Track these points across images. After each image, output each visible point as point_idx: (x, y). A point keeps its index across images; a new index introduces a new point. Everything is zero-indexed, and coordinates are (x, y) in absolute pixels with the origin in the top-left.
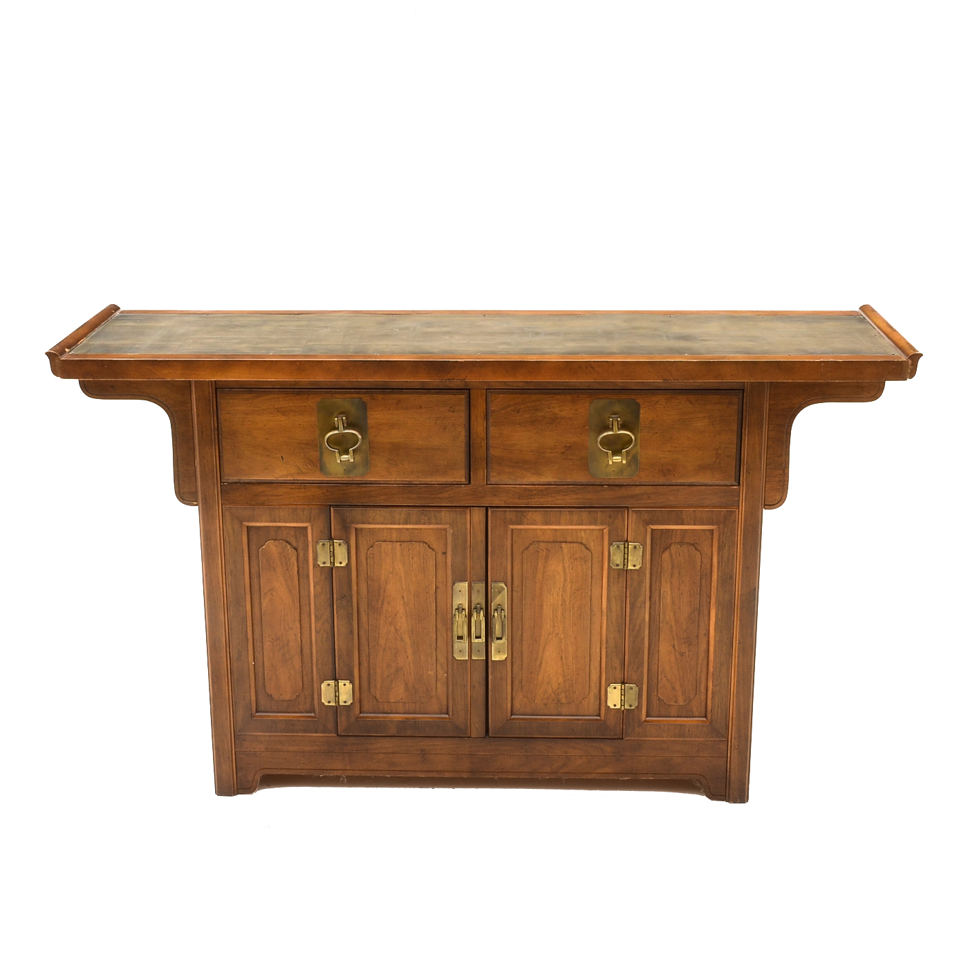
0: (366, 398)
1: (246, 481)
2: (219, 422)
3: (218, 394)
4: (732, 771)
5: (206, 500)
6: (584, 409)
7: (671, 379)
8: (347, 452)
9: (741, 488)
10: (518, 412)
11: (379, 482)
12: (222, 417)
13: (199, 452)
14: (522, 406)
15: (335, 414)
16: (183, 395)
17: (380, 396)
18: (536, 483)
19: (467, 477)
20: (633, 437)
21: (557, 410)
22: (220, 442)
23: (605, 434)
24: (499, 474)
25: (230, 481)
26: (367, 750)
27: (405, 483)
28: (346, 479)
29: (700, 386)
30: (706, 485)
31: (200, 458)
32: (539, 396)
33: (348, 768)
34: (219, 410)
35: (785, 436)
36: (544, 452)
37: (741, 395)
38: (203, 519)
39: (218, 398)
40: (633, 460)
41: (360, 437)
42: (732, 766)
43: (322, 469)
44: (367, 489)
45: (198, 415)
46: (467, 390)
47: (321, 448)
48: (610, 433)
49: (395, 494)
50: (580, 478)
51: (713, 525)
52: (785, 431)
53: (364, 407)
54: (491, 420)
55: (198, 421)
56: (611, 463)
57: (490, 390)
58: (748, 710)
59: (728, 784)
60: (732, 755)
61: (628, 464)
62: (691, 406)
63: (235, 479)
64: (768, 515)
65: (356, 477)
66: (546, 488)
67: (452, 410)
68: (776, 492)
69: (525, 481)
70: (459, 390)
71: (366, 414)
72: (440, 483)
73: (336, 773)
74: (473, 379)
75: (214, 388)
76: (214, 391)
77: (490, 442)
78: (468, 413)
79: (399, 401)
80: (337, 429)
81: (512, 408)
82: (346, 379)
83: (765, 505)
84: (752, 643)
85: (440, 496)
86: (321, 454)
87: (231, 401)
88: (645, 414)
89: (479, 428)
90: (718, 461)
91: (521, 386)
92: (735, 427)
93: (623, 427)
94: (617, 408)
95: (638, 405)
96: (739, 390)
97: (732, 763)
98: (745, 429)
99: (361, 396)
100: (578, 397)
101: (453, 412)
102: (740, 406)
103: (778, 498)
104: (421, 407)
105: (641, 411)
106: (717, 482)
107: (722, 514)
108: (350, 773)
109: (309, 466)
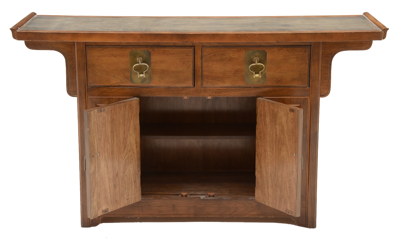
0: (150, 50)
1: (98, 86)
2: (87, 60)
3: (87, 49)
4: (308, 213)
5: (80, 94)
6: (243, 55)
7: (280, 41)
8: (142, 73)
9: (310, 88)
10: (215, 56)
11: (156, 86)
12: (87, 58)
13: (78, 73)
14: (217, 53)
15: (137, 57)
16: (71, 48)
17: (156, 49)
18: (222, 87)
19: (193, 84)
20: (264, 66)
21: (231, 55)
22: (87, 69)
23: (252, 65)
24: (207, 83)
25: (91, 86)
26: (149, 205)
27: (167, 87)
28: (141, 85)
29: (292, 44)
30: (295, 87)
31: (78, 76)
32: (224, 49)
33: (141, 213)
34: (87, 55)
35: (329, 65)
36: (226, 73)
37: (310, 48)
38: (79, 103)
39: (87, 50)
40: (264, 76)
41: (148, 66)
42: (308, 212)
43: (131, 81)
44: (151, 89)
45: (78, 57)
46: (193, 47)
47: (131, 71)
48: (254, 64)
49: (163, 92)
50: (242, 84)
51: (298, 104)
52: (329, 63)
53: (149, 54)
54: (204, 59)
55: (78, 60)
56: (254, 77)
57: (203, 46)
58: (315, 186)
59: (307, 219)
60: (308, 206)
61: (262, 78)
62: (289, 53)
63: (94, 85)
64: (322, 100)
65: (146, 84)
66: (227, 89)
67: (187, 55)
68: (326, 90)
69: (218, 86)
70: (190, 47)
71: (150, 57)
72: (182, 87)
73: (135, 216)
74: (196, 41)
75: (85, 45)
76: (85, 47)
77: (203, 69)
78: (194, 57)
79: (164, 51)
80: (138, 63)
81: (213, 54)
82: (142, 41)
83: (320, 95)
84: (316, 156)
85: (182, 92)
86: (131, 74)
87: (92, 51)
88: (269, 57)
89: (198, 63)
90: (300, 76)
91: (216, 44)
92: (307, 62)
93: (259, 62)
94: (257, 54)
95: (266, 53)
96: (309, 46)
97: (308, 210)
98: (312, 63)
99: (148, 49)
100: (240, 49)
101: (188, 56)
102: (310, 53)
103: (326, 93)
104: (174, 54)
105: (267, 55)
106: (300, 86)
107: (302, 100)
108: (141, 216)
109: (126, 79)
